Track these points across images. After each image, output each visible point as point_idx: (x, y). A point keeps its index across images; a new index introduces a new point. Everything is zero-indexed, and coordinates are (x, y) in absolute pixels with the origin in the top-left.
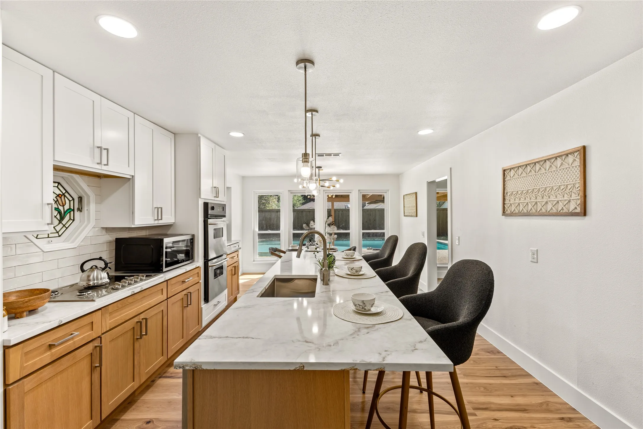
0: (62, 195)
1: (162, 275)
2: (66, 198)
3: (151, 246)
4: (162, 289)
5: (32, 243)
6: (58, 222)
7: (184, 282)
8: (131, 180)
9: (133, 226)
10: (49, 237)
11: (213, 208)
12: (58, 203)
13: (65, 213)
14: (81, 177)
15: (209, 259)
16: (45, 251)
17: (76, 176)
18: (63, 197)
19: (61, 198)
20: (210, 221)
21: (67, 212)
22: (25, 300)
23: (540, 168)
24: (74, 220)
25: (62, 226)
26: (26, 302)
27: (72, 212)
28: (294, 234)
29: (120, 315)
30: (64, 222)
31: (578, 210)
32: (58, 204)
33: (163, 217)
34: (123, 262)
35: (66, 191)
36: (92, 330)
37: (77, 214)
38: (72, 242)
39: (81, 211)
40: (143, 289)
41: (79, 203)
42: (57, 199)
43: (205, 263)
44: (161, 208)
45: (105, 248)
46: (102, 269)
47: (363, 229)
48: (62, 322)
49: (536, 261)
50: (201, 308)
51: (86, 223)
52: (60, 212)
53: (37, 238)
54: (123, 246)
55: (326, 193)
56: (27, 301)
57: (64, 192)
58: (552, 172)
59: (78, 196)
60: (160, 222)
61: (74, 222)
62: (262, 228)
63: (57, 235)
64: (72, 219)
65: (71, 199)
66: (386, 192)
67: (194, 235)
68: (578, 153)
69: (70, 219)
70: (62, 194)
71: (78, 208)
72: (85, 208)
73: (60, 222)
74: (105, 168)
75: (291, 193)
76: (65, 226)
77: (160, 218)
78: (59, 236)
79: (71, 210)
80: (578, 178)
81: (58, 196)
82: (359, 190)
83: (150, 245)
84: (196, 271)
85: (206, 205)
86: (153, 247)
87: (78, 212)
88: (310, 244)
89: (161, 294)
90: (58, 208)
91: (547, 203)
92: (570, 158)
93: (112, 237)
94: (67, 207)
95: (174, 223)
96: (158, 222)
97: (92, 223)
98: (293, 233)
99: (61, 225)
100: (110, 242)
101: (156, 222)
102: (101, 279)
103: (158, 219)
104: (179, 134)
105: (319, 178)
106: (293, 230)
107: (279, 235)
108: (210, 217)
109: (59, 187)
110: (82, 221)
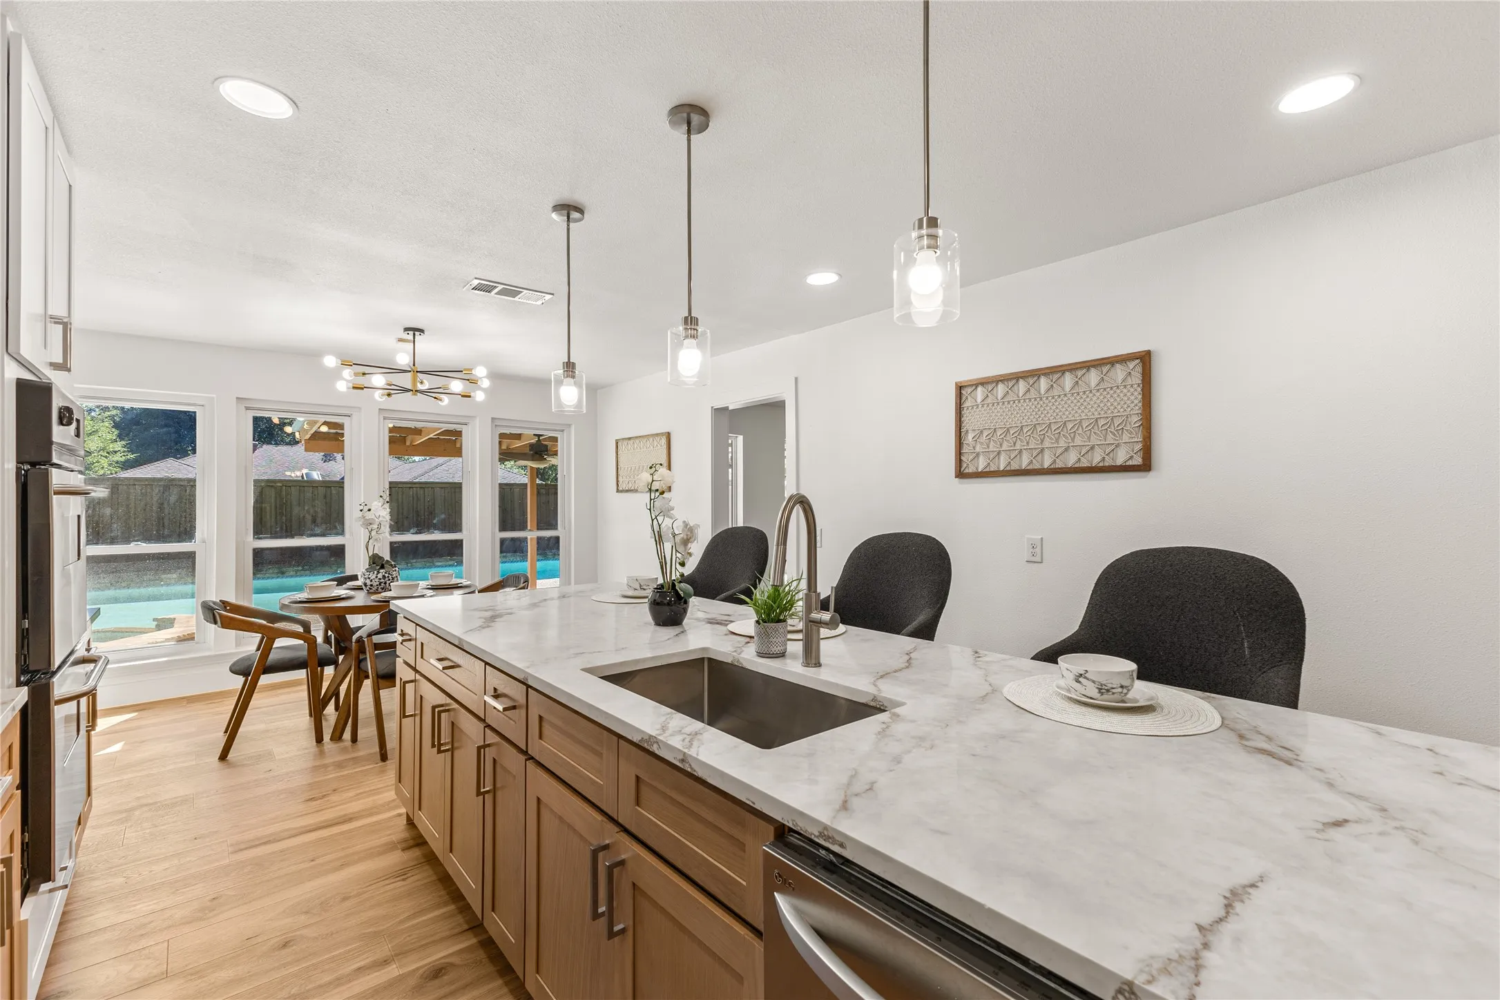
11: (64, 417)
15: (56, 664)
20: (59, 477)
23: (1052, 385)
28: (258, 553)
31: (1138, 460)
47: (503, 528)
49: (1040, 561)
55: (384, 418)
58: (1078, 394)
68: (1138, 361)
75: (247, 408)
80: (1136, 405)
82: (493, 419)
84: (8, 739)
88: (380, 576)
91: (1067, 449)
92: (1119, 372)
98: (254, 550)
105: (414, 365)
106: (254, 537)
107: (191, 556)
108: (55, 460)
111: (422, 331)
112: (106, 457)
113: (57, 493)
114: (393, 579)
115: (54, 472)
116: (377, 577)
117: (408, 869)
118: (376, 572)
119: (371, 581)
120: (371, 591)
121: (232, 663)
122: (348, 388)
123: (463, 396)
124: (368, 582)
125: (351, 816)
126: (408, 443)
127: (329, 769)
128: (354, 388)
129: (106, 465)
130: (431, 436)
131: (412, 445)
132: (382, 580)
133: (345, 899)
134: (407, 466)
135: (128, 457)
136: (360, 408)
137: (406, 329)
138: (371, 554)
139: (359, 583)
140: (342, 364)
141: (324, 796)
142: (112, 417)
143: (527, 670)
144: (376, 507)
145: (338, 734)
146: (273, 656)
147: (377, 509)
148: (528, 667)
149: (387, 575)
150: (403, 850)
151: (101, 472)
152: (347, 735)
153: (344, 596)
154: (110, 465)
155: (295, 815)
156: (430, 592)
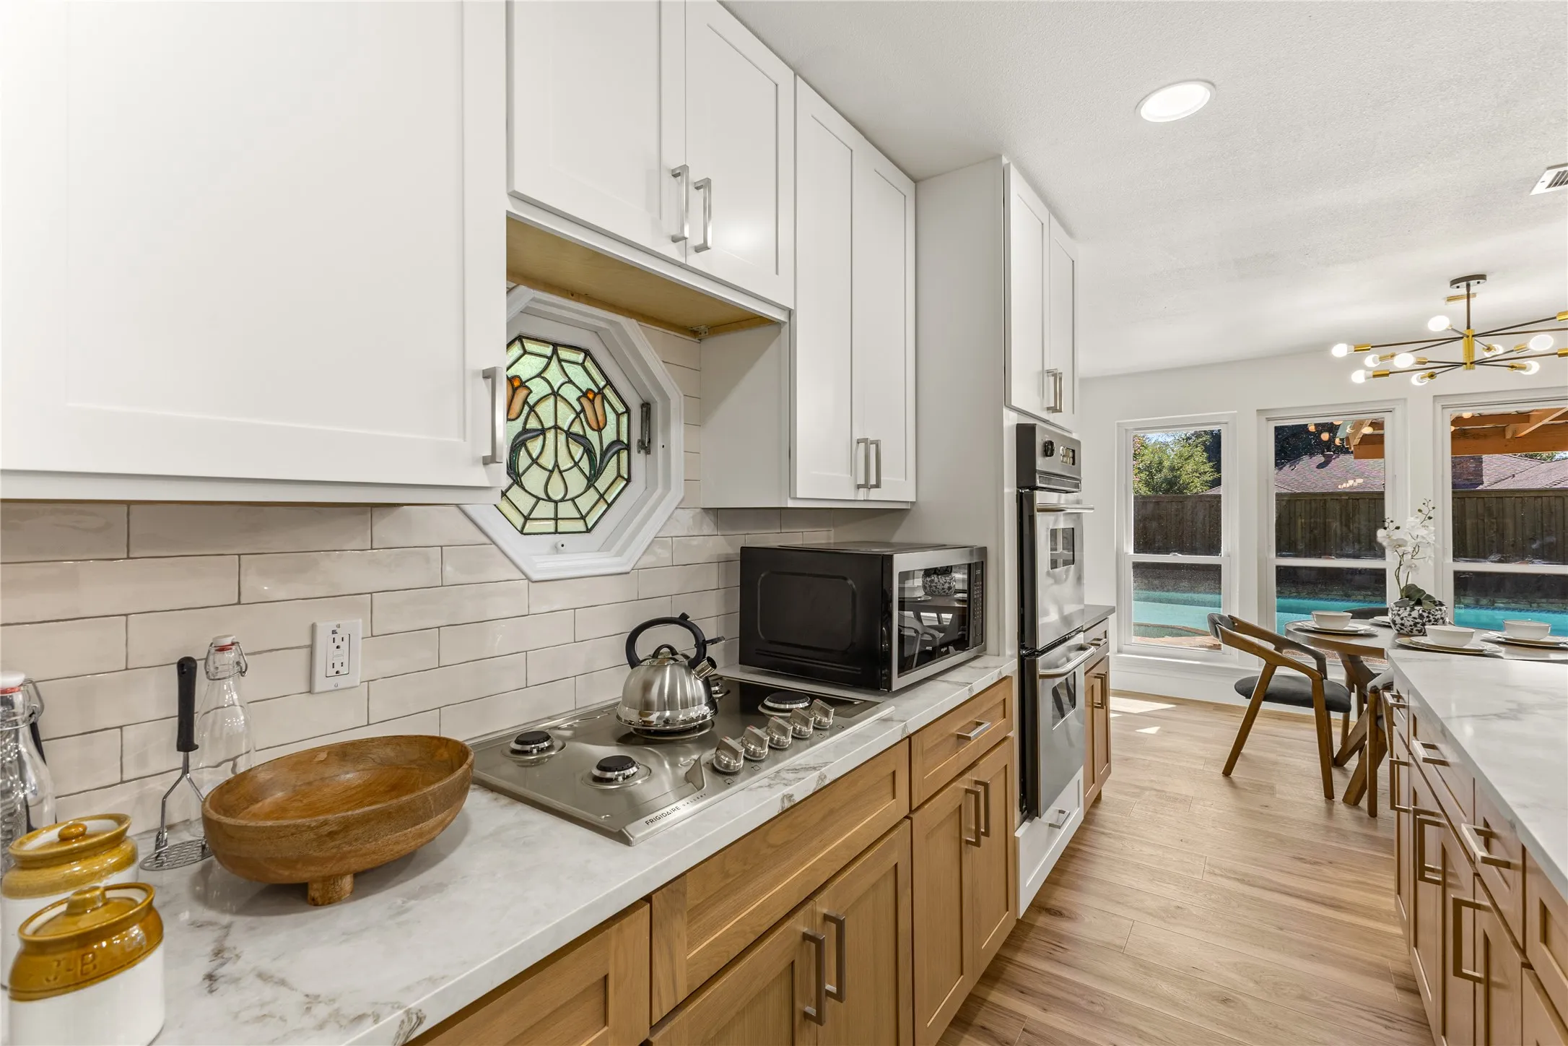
0: (595, 394)
1: (888, 709)
2: (606, 405)
3: (850, 582)
4: (894, 773)
5: (493, 546)
6: (586, 481)
7: (962, 739)
8: (785, 329)
9: (791, 504)
10: (559, 530)
11: (1049, 450)
12: (583, 420)
13: (603, 454)
14: (643, 332)
15: (1040, 646)
16: (535, 577)
17: (630, 324)
18: (598, 401)
19: (592, 402)
20: (1041, 498)
21: (609, 454)
22: (325, 823)
24: (628, 480)
25: (597, 497)
26: (331, 835)
27: (624, 455)
29: (737, 911)
30: (602, 484)
32: (585, 423)
33: (883, 478)
34: (762, 637)
35: (609, 383)
36: (606, 1023)
37: (638, 459)
38: (619, 554)
39: (648, 452)
40: (827, 782)
41: (644, 424)
42: (581, 404)
43: (1022, 660)
44: (877, 443)
45: (712, 578)
46: (686, 662)
48: (420, 1021)
50: (1016, 840)
51: (659, 491)
52: (589, 451)
53: (521, 532)
54: (763, 575)
55: (1444, 407)
56: (335, 828)
57: (602, 383)
59: (642, 402)
60: (875, 494)
61: (631, 484)
62: (1146, 543)
63: (580, 526)
64: (623, 478)
65: (621, 409)
67: (986, 547)
69: (619, 475)
70: (596, 390)
71: (639, 441)
72: (659, 441)
73: (591, 480)
74: (697, 261)
75: (1268, 420)
76: (606, 497)
77: (873, 481)
78: (588, 531)
79: (619, 447)
81: (585, 394)
83: (845, 579)
84: (999, 695)
85: (1025, 434)
86: (854, 586)
87: (639, 452)
88: (1415, 614)
89: (890, 796)
90: (584, 437)
93: (726, 544)
94: (609, 435)
95: (917, 502)
96: (868, 494)
97: (676, 494)
98: (1277, 567)
99: (592, 496)
100: (728, 561)
101: (862, 494)
102: (685, 705)
103: (866, 485)
104: (933, 176)
105: (1468, 327)
106: (1276, 554)
107: (1217, 569)
108: (1039, 484)
109: (589, 364)
110: (650, 486)
111: (1481, 277)
112: (1198, 477)
113: (1039, 510)
114: (1436, 620)
115: (1038, 494)
116: (1410, 615)
117: (1397, 1017)
118: (1408, 609)
119: (1402, 619)
120: (1401, 631)
121: (1240, 679)
122: (1367, 378)
123: (1561, 355)
124: (1398, 620)
125: (1342, 904)
126: (1509, 436)
127: (1332, 834)
128: (1374, 376)
129: (1198, 485)
130: (1546, 421)
131: (1514, 438)
132: (1418, 620)
133: (1303, 997)
134: (1545, 466)
135: (1215, 476)
136: (1405, 400)
137: (1455, 282)
138: (1403, 585)
139: (1387, 619)
140: (1356, 351)
141: (1316, 863)
142: (1204, 443)
143: (1517, 811)
144: (1413, 524)
145: (1352, 797)
146: (1274, 684)
147: (1413, 527)
148: (1524, 806)
149: (1425, 614)
150: (1399, 988)
151: (1195, 491)
152: (1364, 803)
153: (1363, 632)
154: (1202, 484)
155: (1278, 868)
156: (1502, 650)
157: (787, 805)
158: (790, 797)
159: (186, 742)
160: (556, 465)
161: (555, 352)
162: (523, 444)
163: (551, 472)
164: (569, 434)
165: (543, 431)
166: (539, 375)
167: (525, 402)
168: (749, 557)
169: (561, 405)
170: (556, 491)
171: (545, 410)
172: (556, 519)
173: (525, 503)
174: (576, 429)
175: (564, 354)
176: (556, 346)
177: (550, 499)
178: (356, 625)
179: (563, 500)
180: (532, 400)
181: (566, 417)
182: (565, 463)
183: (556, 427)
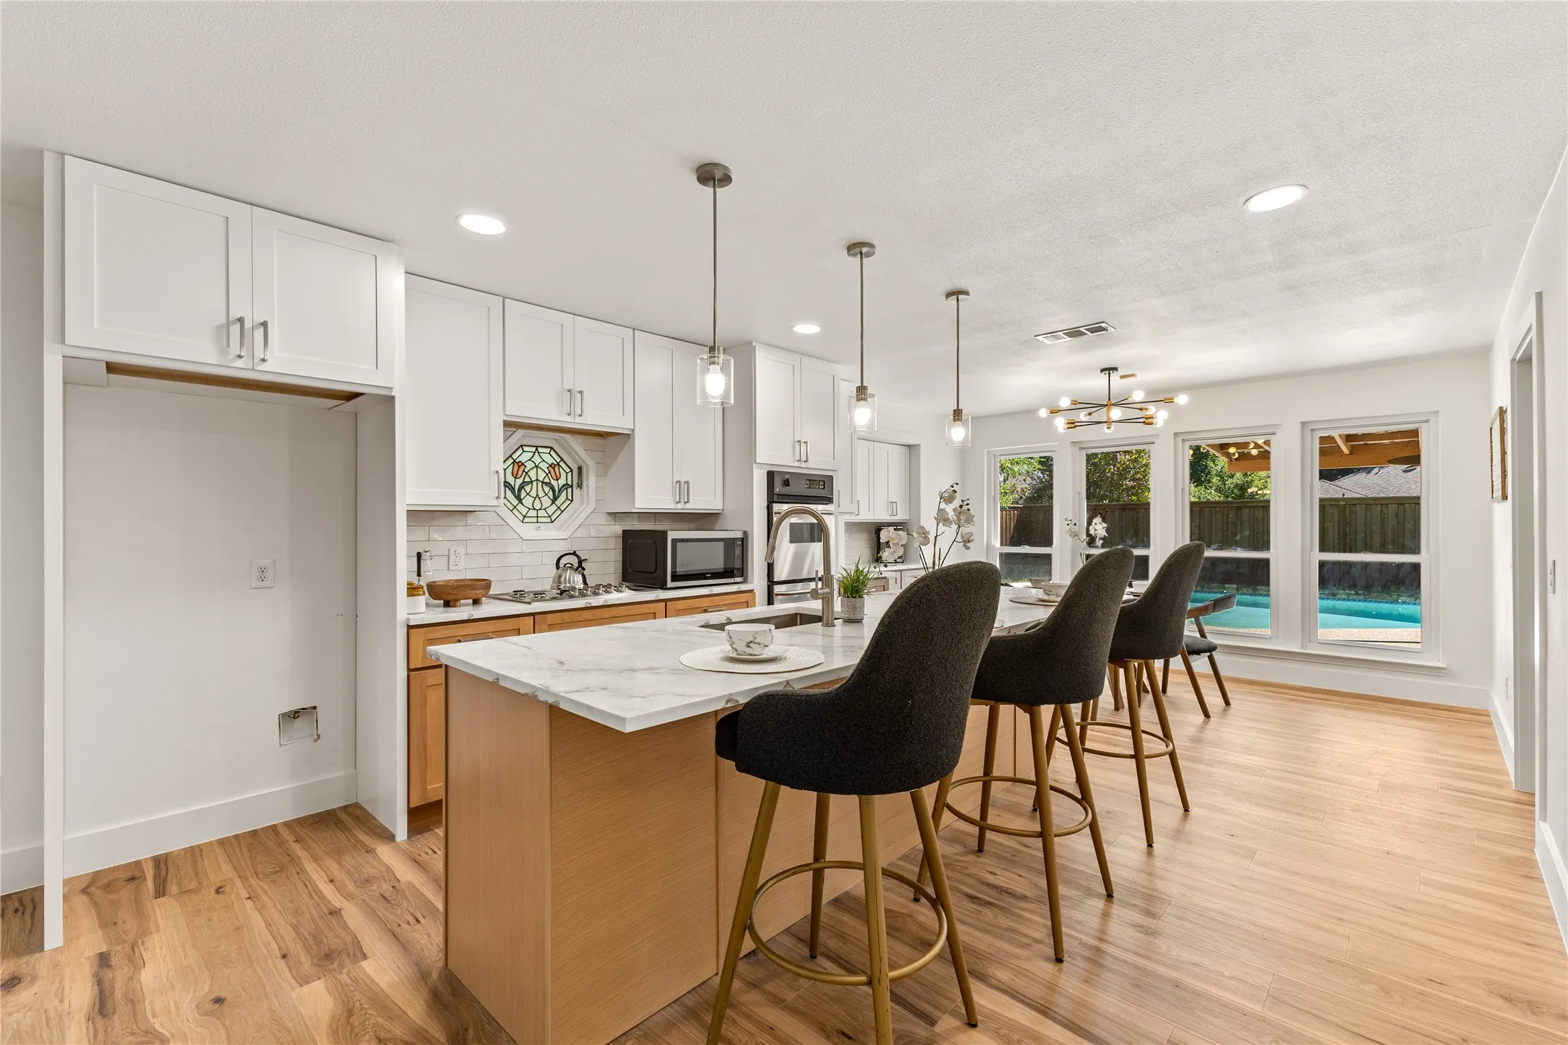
0: (555, 465)
1: (659, 592)
2: (561, 469)
4: (655, 613)
5: (508, 526)
6: (551, 502)
7: (705, 611)
8: (632, 437)
9: (634, 511)
10: (539, 522)
11: (786, 483)
12: (550, 476)
13: (559, 491)
14: (573, 438)
15: (776, 580)
16: (525, 538)
17: (568, 437)
18: (557, 468)
19: (554, 468)
21: (562, 490)
24: (572, 500)
25: (557, 508)
27: (570, 490)
30: (558, 502)
32: (550, 478)
33: (691, 498)
34: (630, 569)
35: (562, 459)
37: (576, 491)
38: (566, 531)
39: (581, 488)
41: (578, 477)
42: (549, 470)
43: (769, 587)
44: (687, 483)
46: (575, 569)
47: (1323, 548)
51: (585, 505)
52: (552, 489)
53: (521, 522)
54: (629, 542)
57: (559, 461)
59: (578, 467)
60: (688, 506)
61: (573, 502)
63: (548, 520)
64: (569, 499)
65: (568, 470)
66: (1427, 421)
67: (746, 531)
69: (567, 498)
70: (556, 463)
71: (577, 483)
72: (586, 484)
73: (553, 502)
74: (578, 420)
76: (561, 507)
77: (686, 501)
78: (552, 522)
79: (567, 486)
81: (551, 466)
82: (1304, 424)
84: (742, 598)
85: (770, 476)
86: (657, 546)
87: (577, 488)
90: (550, 483)
93: (618, 529)
94: (562, 482)
95: (722, 510)
96: (684, 506)
97: (592, 506)
99: (554, 507)
101: (680, 506)
102: (573, 582)
103: (682, 502)
105: (1109, 400)
108: (776, 500)
109: (552, 453)
110: (581, 504)
115: (775, 505)
157: (588, 605)
158: (590, 603)
159: (419, 575)
160: (537, 495)
161: (537, 449)
162: (523, 487)
163: (535, 498)
164: (543, 482)
165: (532, 482)
166: (530, 460)
167: (524, 471)
168: (627, 535)
169: (539, 470)
170: (537, 506)
171: (533, 474)
172: (537, 517)
173: (524, 511)
174: (547, 480)
175: (540, 450)
176: (537, 447)
177: (534, 509)
178: (462, 550)
179: (540, 509)
180: (526, 470)
181: (542, 475)
182: (541, 494)
183: (537, 480)
